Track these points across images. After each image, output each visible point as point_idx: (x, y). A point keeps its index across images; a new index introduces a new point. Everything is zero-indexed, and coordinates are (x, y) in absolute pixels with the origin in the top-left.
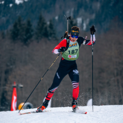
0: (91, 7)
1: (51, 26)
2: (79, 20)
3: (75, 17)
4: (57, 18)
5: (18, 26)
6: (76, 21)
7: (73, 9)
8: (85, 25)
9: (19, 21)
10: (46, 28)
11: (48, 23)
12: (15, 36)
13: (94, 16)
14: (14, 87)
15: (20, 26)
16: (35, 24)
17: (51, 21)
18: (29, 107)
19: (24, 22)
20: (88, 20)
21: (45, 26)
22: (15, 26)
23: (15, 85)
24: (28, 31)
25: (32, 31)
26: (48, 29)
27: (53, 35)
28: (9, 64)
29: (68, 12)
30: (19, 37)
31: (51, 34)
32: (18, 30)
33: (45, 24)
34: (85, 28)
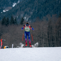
0: (29, 13)
1: (15, 20)
2: (25, 18)
3: (24, 17)
4: (17, 17)
5: (4, 20)
6: (24, 18)
7: (23, 14)
8: (27, 19)
9: (5, 18)
10: (14, 20)
11: (15, 19)
12: (3, 23)
13: (30, 17)
14: (3, 41)
15: (5, 20)
16: (10, 19)
17: (15, 18)
18: (7, 47)
19: (6, 18)
20: (28, 18)
21: (13, 20)
22: (3, 20)
23: (3, 40)
24: (7, 21)
25: (9, 21)
26: (14, 21)
27: (16, 23)
28: (1, 33)
29: (21, 15)
30: (4, 23)
31: (15, 22)
32: (4, 21)
33: (14, 19)
34: (27, 20)
